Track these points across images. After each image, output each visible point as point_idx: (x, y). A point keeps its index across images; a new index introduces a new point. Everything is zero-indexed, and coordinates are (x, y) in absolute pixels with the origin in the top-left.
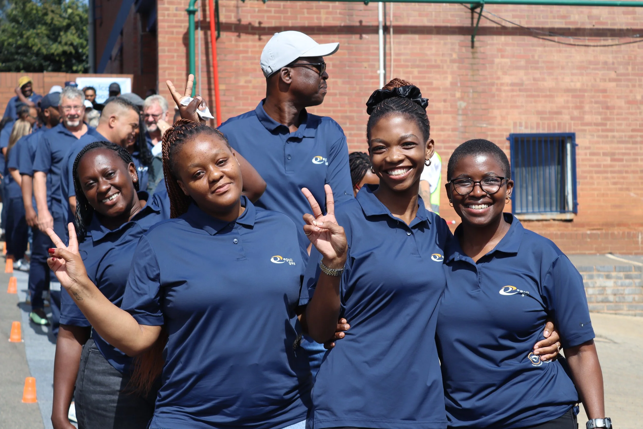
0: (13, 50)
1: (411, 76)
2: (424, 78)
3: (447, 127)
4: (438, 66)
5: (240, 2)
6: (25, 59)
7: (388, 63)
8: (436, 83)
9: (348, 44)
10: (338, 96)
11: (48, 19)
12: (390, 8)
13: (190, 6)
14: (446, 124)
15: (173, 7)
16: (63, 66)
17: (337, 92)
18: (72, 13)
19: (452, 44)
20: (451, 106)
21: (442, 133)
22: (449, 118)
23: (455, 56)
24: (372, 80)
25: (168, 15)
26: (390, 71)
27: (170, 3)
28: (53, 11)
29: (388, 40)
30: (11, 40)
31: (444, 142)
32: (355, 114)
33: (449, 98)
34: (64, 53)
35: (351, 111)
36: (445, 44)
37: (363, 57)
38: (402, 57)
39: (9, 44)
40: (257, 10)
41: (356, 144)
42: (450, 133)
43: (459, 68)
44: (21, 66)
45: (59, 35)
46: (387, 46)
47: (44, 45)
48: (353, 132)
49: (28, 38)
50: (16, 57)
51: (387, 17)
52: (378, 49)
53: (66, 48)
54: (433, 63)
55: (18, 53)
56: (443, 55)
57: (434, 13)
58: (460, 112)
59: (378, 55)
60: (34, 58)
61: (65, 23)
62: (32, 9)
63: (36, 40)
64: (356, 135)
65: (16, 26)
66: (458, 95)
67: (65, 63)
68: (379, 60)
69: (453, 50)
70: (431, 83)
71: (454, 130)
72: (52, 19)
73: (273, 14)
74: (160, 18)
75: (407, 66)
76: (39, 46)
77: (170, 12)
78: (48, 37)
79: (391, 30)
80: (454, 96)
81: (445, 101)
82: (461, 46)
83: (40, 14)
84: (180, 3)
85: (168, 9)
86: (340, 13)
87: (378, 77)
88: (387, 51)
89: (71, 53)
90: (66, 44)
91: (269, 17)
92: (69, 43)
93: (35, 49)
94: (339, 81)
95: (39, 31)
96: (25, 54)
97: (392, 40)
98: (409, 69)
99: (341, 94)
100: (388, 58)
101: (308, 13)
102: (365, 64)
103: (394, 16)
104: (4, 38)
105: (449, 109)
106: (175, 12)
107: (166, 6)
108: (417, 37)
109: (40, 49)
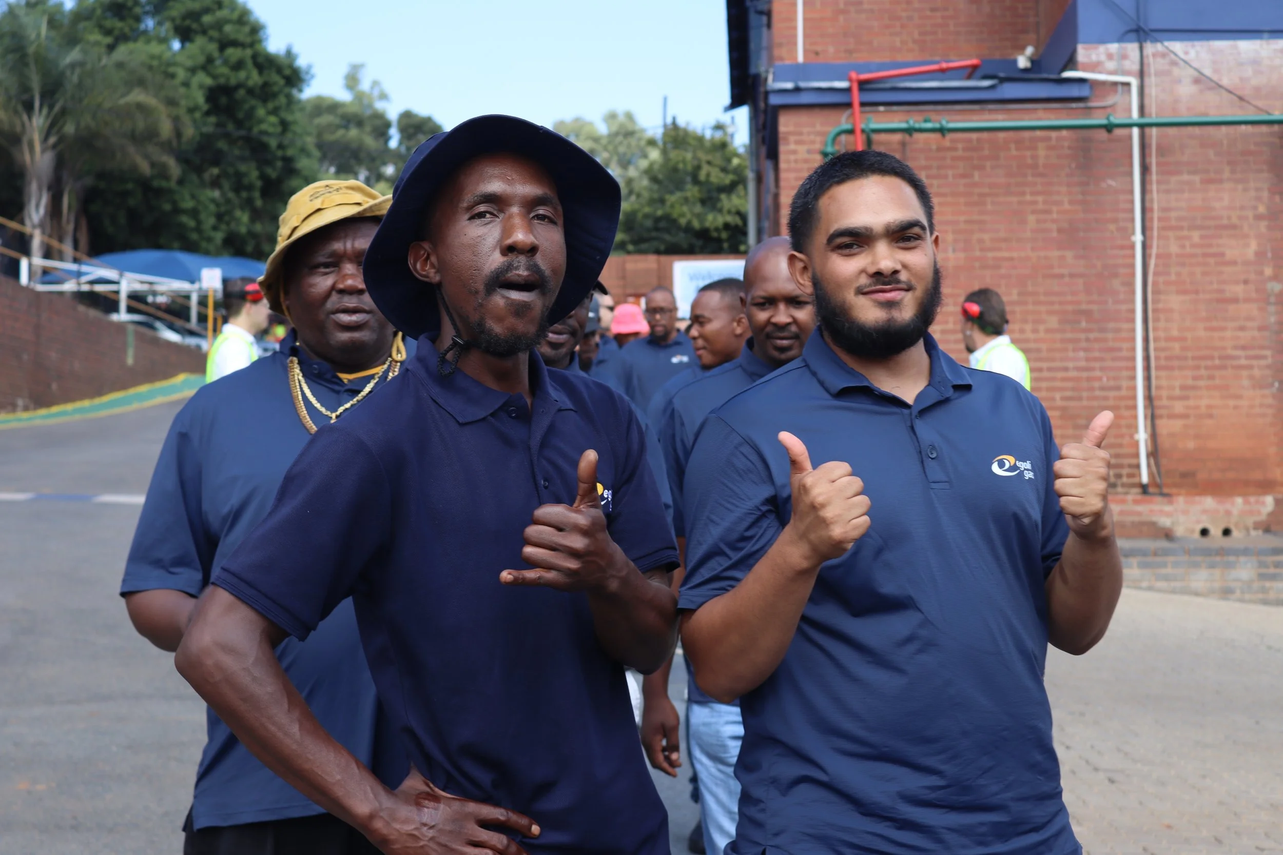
0: (649, 223)
1: (1187, 243)
2: (1210, 246)
3: (1249, 324)
4: (1234, 227)
5: (907, 137)
6: (667, 237)
7: (1148, 224)
8: (1230, 254)
9: (1083, 193)
10: (1067, 280)
11: (702, 176)
12: (1151, 136)
13: (825, 144)
14: (1249, 318)
15: (802, 149)
16: (726, 245)
17: (1065, 271)
18: (739, 166)
19: (1258, 190)
20: (1257, 291)
21: (1241, 334)
22: (1252, 309)
23: (1262, 209)
24: (1122, 252)
25: (796, 161)
26: (1152, 238)
27: (798, 142)
28: (709, 163)
29: (1148, 187)
30: (647, 210)
31: (1244, 348)
32: (1094, 307)
33: (1252, 277)
34: (727, 226)
35: (1089, 302)
36: (1245, 190)
37: (1109, 215)
38: (1173, 214)
39: (646, 216)
40: (934, 147)
41: (1097, 354)
42: (1256, 333)
43: (1269, 228)
44: (662, 247)
45: (719, 200)
46: (1148, 197)
47: (698, 216)
48: (1092, 336)
49: (672, 206)
50: (654, 234)
51: (1147, 151)
52: (1132, 202)
53: (729, 219)
54: (1225, 222)
55: (657, 229)
56: (1242, 208)
57: (1225, 142)
58: (1272, 299)
59: (1132, 211)
60: (682, 235)
61: (728, 179)
62: (677, 163)
63: (685, 209)
64: (1096, 340)
65: (656, 187)
66: (1268, 271)
67: (729, 239)
68: (1133, 220)
69: (1259, 199)
70: (1222, 255)
71: (1261, 329)
72: (708, 175)
73: (960, 153)
74: (783, 165)
75: (1181, 228)
76: (689, 216)
77: (800, 156)
78: (703, 202)
79: (1154, 168)
80: (1261, 273)
81: (1246, 282)
82: (1272, 192)
83: (689, 168)
84: (813, 142)
85: (794, 152)
86: (1069, 148)
87: (1132, 247)
88: (1148, 205)
89: (737, 226)
90: (729, 212)
91: (954, 159)
92: (733, 210)
93: (683, 221)
94: (1069, 254)
95: (689, 194)
96: (667, 230)
97: (1154, 187)
98: (1185, 233)
99: (1072, 276)
100: (1148, 215)
101: (1017, 149)
102: (1112, 227)
103: (1159, 147)
104: (636, 206)
105: (1254, 295)
106: (806, 156)
107: (792, 147)
108: (1197, 178)
109: (689, 223)
